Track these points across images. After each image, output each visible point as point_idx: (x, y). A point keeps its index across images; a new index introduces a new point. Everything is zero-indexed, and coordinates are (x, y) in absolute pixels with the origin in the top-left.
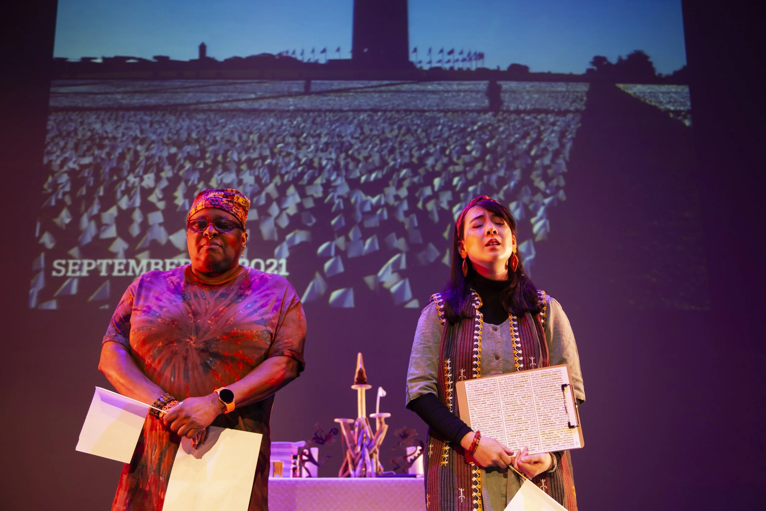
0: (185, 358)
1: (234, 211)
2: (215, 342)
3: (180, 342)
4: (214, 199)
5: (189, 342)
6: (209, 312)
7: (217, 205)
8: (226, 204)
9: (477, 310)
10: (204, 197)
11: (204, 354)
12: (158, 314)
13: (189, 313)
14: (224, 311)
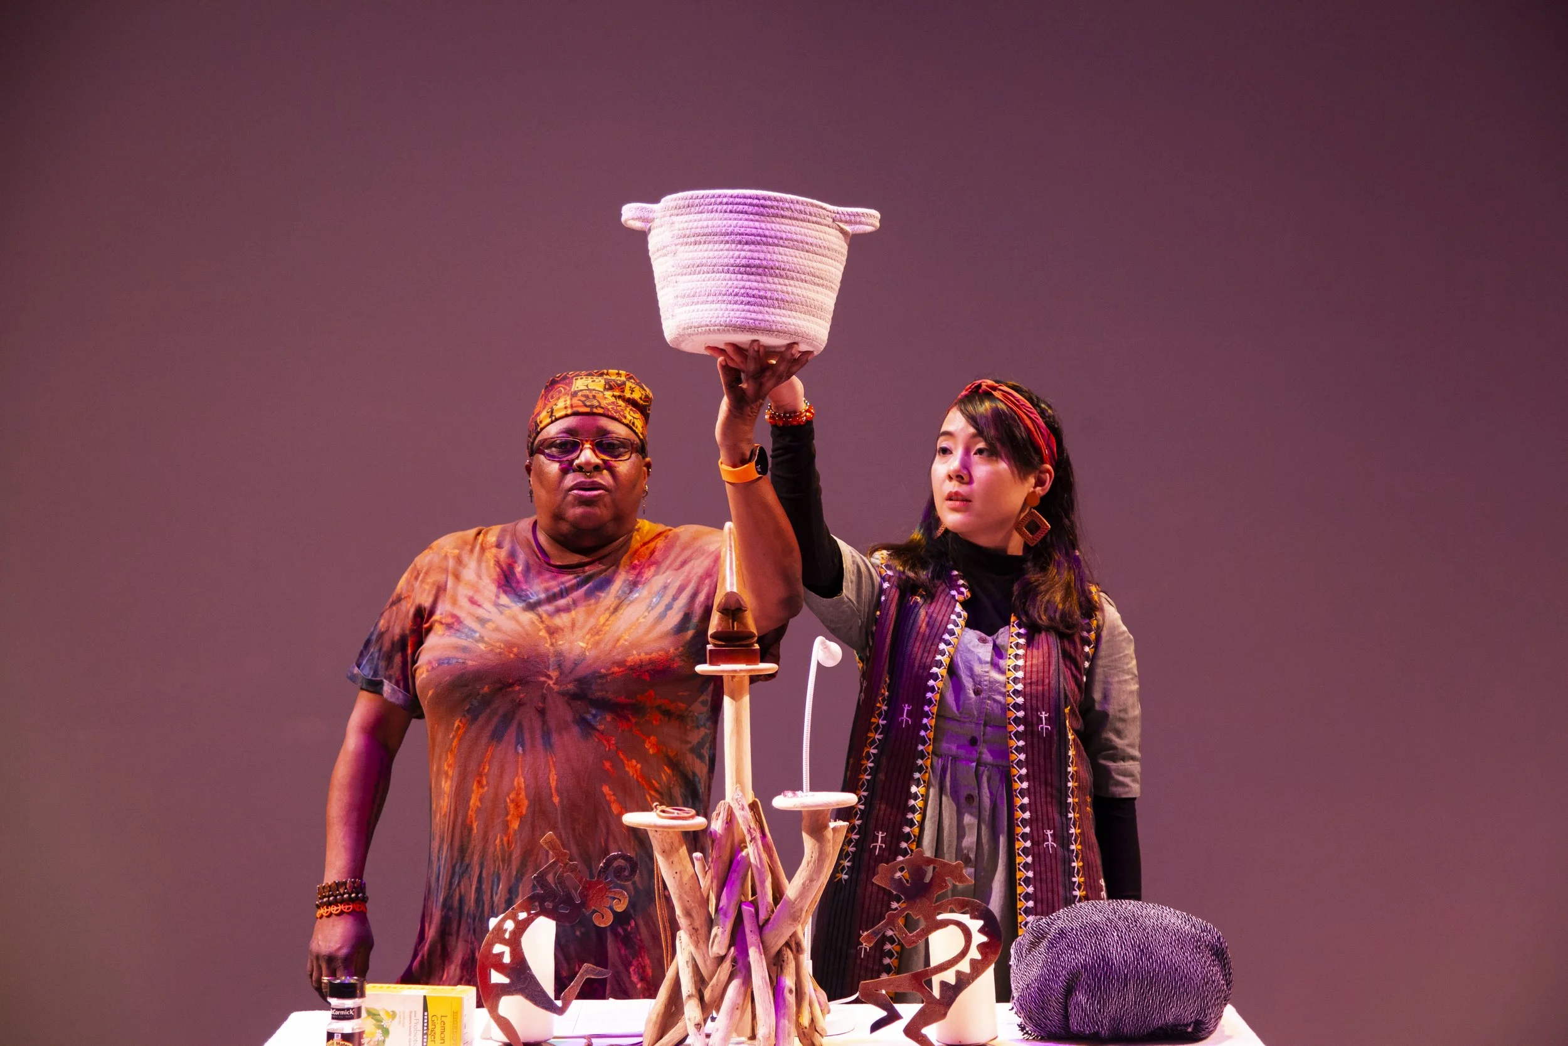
0: (542, 712)
1: (629, 417)
2: (599, 681)
3: (527, 683)
4: (587, 393)
5: (544, 682)
6: (578, 624)
7: (596, 407)
8: (613, 403)
9: (958, 604)
10: (565, 389)
11: (579, 703)
12: (477, 635)
13: (540, 630)
14: (608, 623)
